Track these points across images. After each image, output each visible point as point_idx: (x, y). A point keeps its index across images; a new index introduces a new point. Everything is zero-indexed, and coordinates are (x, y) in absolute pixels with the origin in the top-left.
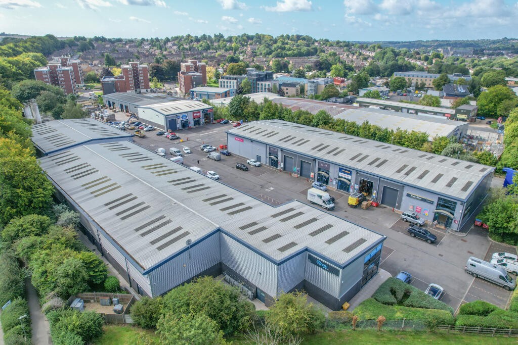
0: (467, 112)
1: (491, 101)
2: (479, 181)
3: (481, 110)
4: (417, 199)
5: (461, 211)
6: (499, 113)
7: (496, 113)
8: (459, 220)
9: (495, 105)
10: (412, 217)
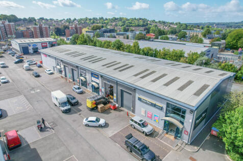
0: (219, 45)
1: (234, 39)
2: (216, 84)
3: (228, 44)
4: (146, 103)
5: (191, 121)
6: (239, 46)
7: (237, 47)
8: (189, 131)
9: (237, 41)
10: (139, 124)
